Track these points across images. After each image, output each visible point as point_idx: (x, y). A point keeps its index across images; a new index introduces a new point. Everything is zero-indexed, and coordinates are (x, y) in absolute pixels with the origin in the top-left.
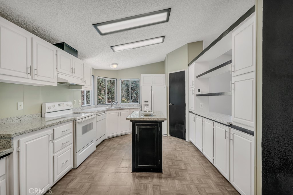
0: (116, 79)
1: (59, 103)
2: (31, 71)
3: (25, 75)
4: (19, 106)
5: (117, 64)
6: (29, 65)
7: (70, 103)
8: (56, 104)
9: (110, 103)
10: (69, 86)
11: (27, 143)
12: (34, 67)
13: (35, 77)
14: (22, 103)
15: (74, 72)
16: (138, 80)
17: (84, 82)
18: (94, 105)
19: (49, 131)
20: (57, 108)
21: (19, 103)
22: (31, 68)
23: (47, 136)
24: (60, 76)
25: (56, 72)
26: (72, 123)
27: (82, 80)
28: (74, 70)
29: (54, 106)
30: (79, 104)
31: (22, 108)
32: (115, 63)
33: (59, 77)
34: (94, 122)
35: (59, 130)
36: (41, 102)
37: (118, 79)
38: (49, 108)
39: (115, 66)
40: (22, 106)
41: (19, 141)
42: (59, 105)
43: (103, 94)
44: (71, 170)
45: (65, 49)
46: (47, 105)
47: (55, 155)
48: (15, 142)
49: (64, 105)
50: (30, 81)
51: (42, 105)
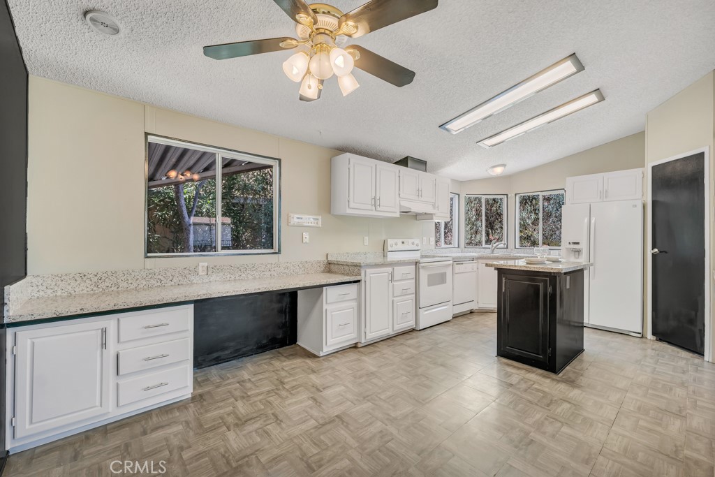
0: (507, 195)
1: (403, 240)
2: (375, 202)
3: (369, 207)
4: (365, 241)
5: (504, 165)
6: (374, 195)
7: (417, 241)
8: (399, 241)
9: (490, 246)
10: (415, 216)
11: (372, 276)
12: (378, 198)
13: (378, 208)
15: (420, 194)
16: (562, 192)
17: (437, 209)
18: (459, 247)
19: (389, 269)
20: (401, 247)
21: (366, 238)
22: (375, 198)
23: (388, 274)
25: (398, 199)
26: (414, 266)
27: (434, 205)
28: (420, 193)
29: (396, 244)
30: (431, 243)
31: (368, 244)
32: (497, 164)
33: (402, 204)
34: (449, 272)
35: (399, 271)
36: (384, 238)
37: (511, 195)
38: (392, 246)
39: (499, 170)
41: (366, 272)
42: (403, 243)
43: (497, 229)
44: (413, 330)
45: (410, 163)
46: (390, 242)
47: (394, 299)
48: (363, 272)
49: (409, 243)
50: (375, 213)
51: (385, 242)
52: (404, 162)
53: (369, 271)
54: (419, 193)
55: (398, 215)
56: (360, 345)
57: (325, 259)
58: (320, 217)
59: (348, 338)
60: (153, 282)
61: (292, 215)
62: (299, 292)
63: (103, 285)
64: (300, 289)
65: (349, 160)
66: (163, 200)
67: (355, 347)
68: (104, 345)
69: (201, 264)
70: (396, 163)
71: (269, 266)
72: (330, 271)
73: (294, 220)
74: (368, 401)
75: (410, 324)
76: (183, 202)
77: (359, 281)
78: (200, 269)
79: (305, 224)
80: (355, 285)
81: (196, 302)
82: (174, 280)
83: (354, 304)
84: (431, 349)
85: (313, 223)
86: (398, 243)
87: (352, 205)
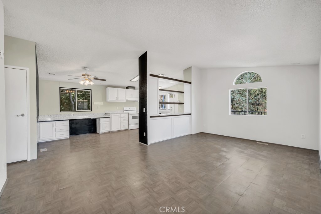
2: (117, 99)
3: (115, 100)
5: (161, 87)
11: (113, 116)
12: (118, 97)
19: (119, 115)
25: (125, 97)
26: (128, 114)
40: (118, 108)
44: (128, 130)
45: (129, 88)
46: (125, 108)
47: (121, 122)
48: (111, 115)
49: (132, 108)
50: (117, 101)
51: (124, 108)
52: (127, 88)
54: (132, 95)
55: (125, 101)
56: (111, 132)
57: (105, 112)
58: (103, 103)
59: (107, 130)
60: (62, 117)
61: (95, 102)
62: (97, 119)
64: (97, 118)
66: (65, 97)
68: (53, 126)
71: (89, 114)
72: (106, 115)
75: (127, 128)
76: (71, 98)
78: (72, 114)
79: (98, 104)
81: (70, 120)
82: (66, 117)
83: (109, 122)
85: (101, 104)
86: (128, 108)
87: (110, 99)
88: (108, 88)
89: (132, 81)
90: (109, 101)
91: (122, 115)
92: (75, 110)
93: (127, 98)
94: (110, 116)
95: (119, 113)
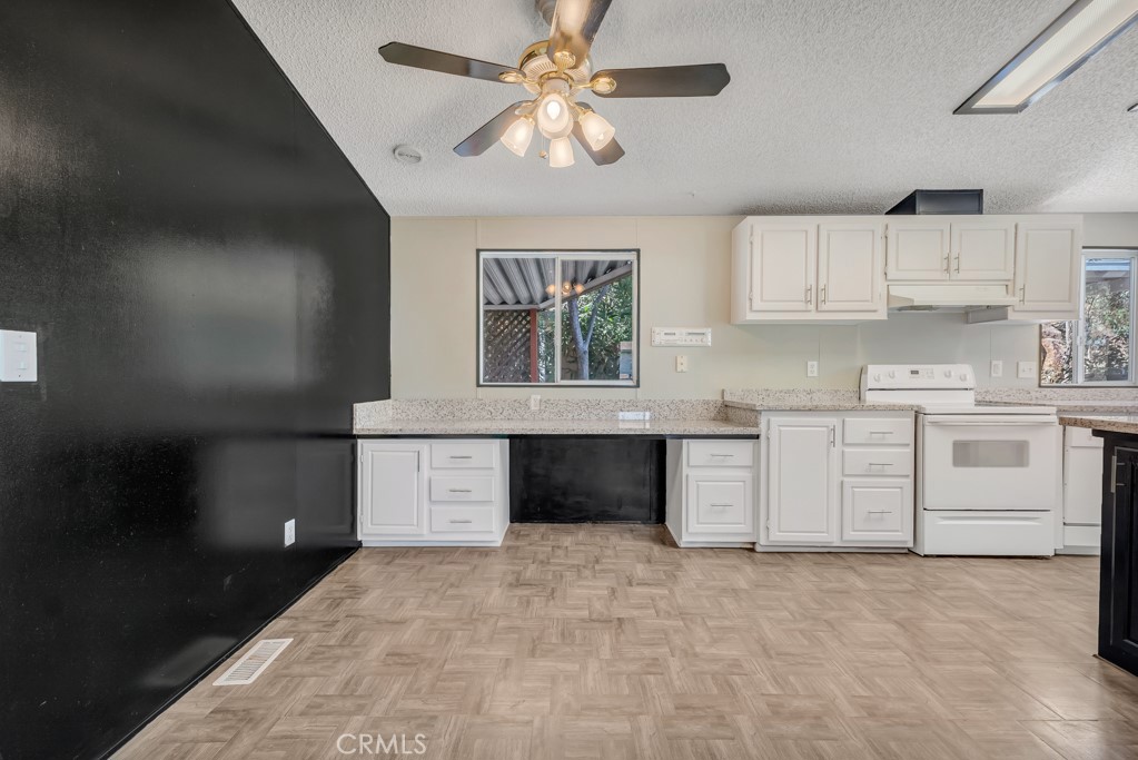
1: (915, 367)
3: (801, 305)
4: (809, 369)
6: (811, 282)
7: (961, 370)
8: (903, 370)
10: (967, 313)
11: (782, 428)
12: (821, 286)
13: (825, 306)
14: (815, 363)
17: (1019, 293)
19: (833, 420)
20: (905, 381)
21: (809, 363)
23: (825, 429)
24: (896, 291)
25: (882, 283)
26: (910, 419)
27: (1008, 286)
28: (954, 263)
29: (894, 377)
31: (815, 374)
33: (892, 294)
34: (1042, 440)
36: (860, 364)
38: (877, 380)
40: (815, 369)
41: (769, 421)
42: (915, 372)
44: (910, 552)
45: (920, 207)
46: (873, 370)
47: (846, 479)
48: (763, 420)
49: (934, 374)
50: (813, 316)
51: (862, 371)
52: (907, 206)
53: (776, 420)
54: (950, 264)
55: (882, 315)
56: (758, 548)
57: (719, 398)
58: (709, 332)
59: (734, 529)
60: (484, 413)
61: (657, 330)
62: (669, 443)
63: (442, 413)
65: (752, 227)
67: (751, 549)
68: (419, 468)
69: (533, 397)
70: (891, 212)
71: (620, 404)
72: (726, 420)
73: (660, 338)
74: (683, 619)
75: (903, 537)
77: (758, 437)
78: (532, 402)
79: (679, 343)
80: (749, 444)
81: (514, 439)
82: (504, 413)
83: (746, 475)
84: (910, 592)
85: (695, 340)
86: (900, 374)
87: (757, 305)
88: (750, 219)
89: (984, 102)
90: (751, 317)
91: (858, 426)
92: (550, 376)
93: (895, 291)
94: (756, 425)
95: (835, 410)
